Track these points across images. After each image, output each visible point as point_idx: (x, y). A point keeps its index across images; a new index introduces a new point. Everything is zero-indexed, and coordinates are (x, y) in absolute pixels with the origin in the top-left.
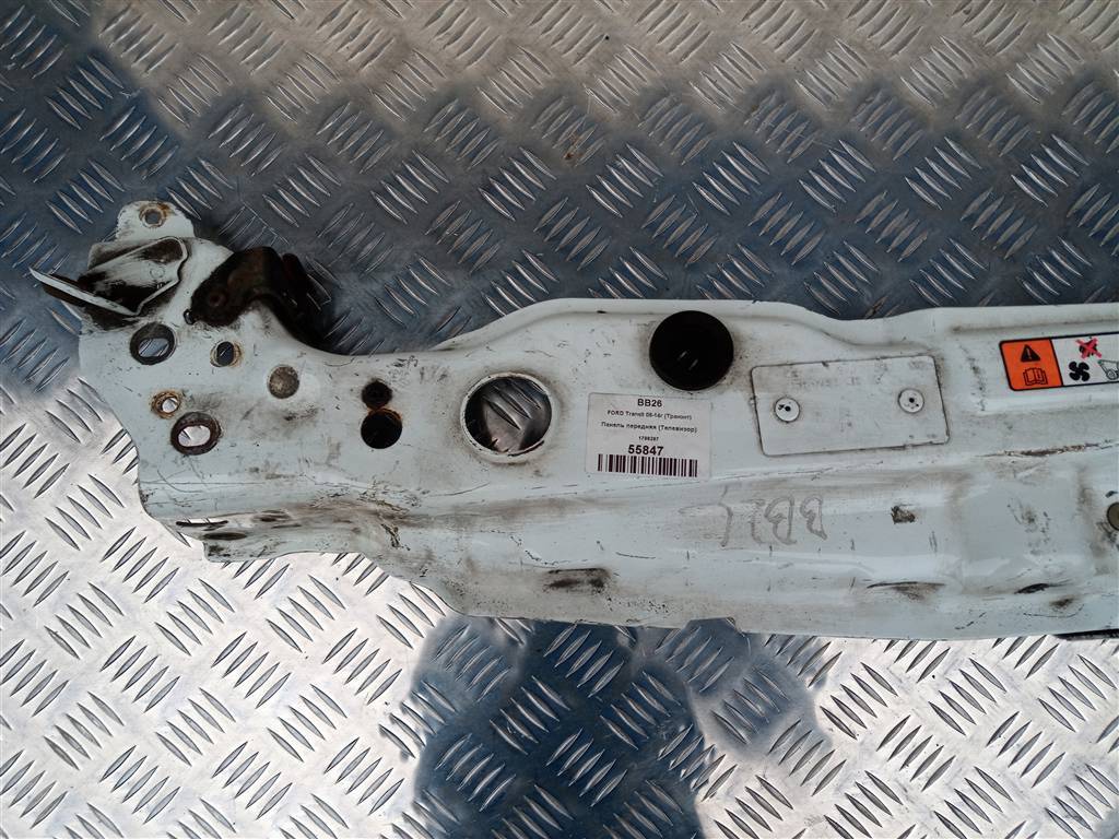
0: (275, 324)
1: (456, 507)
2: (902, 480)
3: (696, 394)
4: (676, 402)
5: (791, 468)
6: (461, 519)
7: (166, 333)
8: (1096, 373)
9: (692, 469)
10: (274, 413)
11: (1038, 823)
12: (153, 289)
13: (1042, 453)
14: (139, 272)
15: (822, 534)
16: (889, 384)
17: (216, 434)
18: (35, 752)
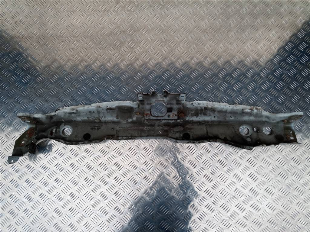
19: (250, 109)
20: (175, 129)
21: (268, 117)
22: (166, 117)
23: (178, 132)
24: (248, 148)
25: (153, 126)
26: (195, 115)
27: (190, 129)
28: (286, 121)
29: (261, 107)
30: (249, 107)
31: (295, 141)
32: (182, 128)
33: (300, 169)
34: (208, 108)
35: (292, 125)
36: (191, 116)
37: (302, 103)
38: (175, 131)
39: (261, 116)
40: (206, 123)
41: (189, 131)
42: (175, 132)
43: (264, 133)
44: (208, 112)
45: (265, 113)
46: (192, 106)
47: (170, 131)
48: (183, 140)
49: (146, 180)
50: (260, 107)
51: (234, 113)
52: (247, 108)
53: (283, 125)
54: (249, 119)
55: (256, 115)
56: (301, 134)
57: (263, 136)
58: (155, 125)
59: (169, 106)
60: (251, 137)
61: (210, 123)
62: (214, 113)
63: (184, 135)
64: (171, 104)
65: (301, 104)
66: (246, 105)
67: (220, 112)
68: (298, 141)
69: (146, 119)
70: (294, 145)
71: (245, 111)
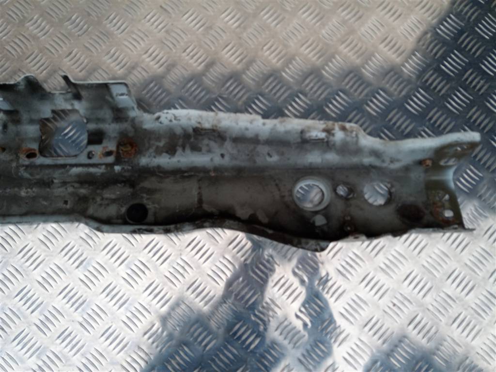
19: (324, 130)
20: (109, 194)
21: (375, 153)
22: (83, 159)
23: (114, 201)
24: (314, 247)
25: (47, 184)
26: (167, 152)
27: (150, 192)
28: (429, 163)
29: (356, 123)
30: (321, 125)
31: (457, 223)
32: (128, 190)
33: (474, 306)
34: (202, 129)
35: (449, 176)
36: (153, 154)
37: (478, 113)
38: (107, 199)
39: (358, 151)
40: (201, 175)
41: (148, 199)
42: (106, 202)
43: (366, 201)
44: (206, 141)
45: (368, 141)
46: (157, 124)
47: (93, 199)
48: (125, 223)
49: (18, 344)
50: (352, 124)
51: (277, 142)
52: (316, 128)
53: (422, 175)
54: (322, 160)
55: (344, 149)
56: (476, 203)
57: (362, 209)
58: (53, 182)
59: (92, 126)
60: (326, 212)
61: (213, 174)
62: (221, 145)
63: (129, 211)
64: (99, 120)
65: (475, 117)
66: (313, 119)
67: (240, 140)
68: (467, 224)
69: (23, 166)
70: (455, 235)
71: (307, 135)
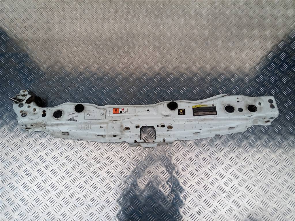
0: (35, 104)
1: (51, 124)
2: (101, 123)
3: (79, 113)
4: (77, 114)
5: (87, 121)
6: (52, 125)
7: (23, 104)
8: (123, 112)
9: (77, 121)
10: (33, 113)
11: (124, 169)
12: (22, 100)
13: (116, 121)
14: (20, 98)
15: (92, 129)
16: (100, 113)
17: (26, 115)
18: (3, 154)
33: (279, 169)
